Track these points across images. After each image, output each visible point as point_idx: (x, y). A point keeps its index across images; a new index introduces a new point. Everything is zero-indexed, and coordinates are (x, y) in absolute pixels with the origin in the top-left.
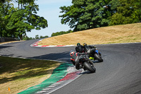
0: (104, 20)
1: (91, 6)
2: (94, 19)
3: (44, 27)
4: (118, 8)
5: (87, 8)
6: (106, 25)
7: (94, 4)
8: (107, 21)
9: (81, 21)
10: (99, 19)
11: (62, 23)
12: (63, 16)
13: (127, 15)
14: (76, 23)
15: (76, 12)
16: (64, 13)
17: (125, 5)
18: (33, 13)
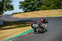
0: (38, 8)
1: (32, 2)
2: (33, 7)
3: (12, 10)
4: (44, 3)
5: (31, 3)
6: (38, 10)
7: (34, 1)
8: (39, 8)
9: (28, 8)
10: (36, 7)
11: (20, 8)
12: (20, 6)
13: (48, 6)
14: (26, 9)
15: (26, 4)
16: (21, 4)
17: (47, 2)
18: (8, 3)
